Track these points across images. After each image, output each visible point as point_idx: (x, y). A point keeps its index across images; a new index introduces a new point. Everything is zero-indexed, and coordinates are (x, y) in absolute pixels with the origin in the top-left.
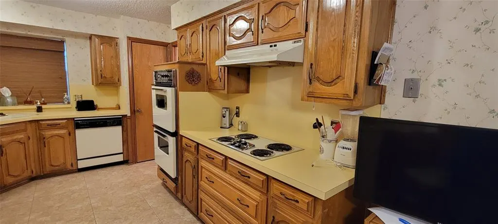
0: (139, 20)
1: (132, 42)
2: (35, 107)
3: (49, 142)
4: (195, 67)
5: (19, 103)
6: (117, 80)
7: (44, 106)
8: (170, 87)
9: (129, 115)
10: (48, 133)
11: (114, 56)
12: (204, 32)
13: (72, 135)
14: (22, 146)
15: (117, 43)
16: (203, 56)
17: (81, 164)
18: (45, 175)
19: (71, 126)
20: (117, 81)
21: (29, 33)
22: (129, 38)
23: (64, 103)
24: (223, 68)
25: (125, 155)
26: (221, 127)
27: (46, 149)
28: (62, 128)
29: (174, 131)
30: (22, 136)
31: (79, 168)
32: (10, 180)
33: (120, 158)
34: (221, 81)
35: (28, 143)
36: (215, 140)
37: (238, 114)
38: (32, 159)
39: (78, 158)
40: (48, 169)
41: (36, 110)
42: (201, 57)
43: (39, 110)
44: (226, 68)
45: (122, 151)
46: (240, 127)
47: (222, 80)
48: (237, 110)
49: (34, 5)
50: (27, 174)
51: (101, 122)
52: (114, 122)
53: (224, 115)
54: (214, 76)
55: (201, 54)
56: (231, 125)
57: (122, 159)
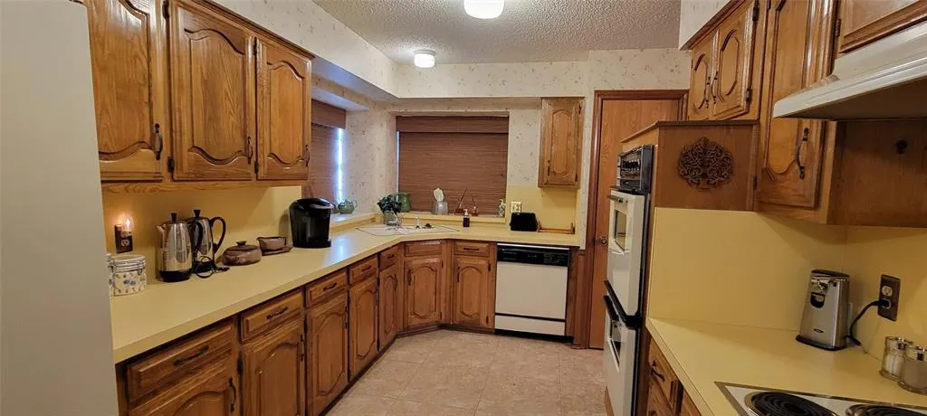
0: (621, 52)
1: (602, 100)
2: (461, 218)
3: (463, 276)
4: (715, 136)
5: (450, 212)
6: (574, 177)
7: (472, 219)
8: (633, 193)
9: (583, 247)
10: (464, 261)
11: (572, 134)
12: (759, 22)
13: (491, 269)
14: (432, 275)
15: (580, 108)
16: (749, 100)
17: (501, 323)
18: (454, 325)
19: (493, 255)
20: (573, 180)
21: (469, 110)
22: (598, 93)
23: (498, 214)
24: (815, 126)
25: (569, 325)
26: (800, 339)
27: (459, 284)
28: (481, 256)
29: (633, 314)
30: (435, 260)
31: (496, 327)
32: (415, 322)
33: (559, 329)
34: (802, 177)
35: (440, 273)
36: (741, 395)
37: (888, 307)
38: (443, 296)
39: (497, 311)
40: (458, 318)
41: (462, 224)
42: (743, 103)
43: (466, 223)
44: (833, 125)
45: (563, 317)
46: (893, 363)
47: (808, 173)
48: (887, 291)
49: (473, 66)
50: (434, 317)
51: (534, 254)
52: (555, 258)
53: (819, 299)
54: (780, 160)
55: (744, 95)
56: (848, 339)
57: (562, 333)
